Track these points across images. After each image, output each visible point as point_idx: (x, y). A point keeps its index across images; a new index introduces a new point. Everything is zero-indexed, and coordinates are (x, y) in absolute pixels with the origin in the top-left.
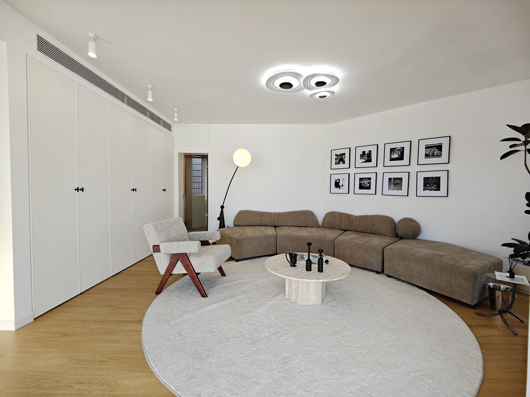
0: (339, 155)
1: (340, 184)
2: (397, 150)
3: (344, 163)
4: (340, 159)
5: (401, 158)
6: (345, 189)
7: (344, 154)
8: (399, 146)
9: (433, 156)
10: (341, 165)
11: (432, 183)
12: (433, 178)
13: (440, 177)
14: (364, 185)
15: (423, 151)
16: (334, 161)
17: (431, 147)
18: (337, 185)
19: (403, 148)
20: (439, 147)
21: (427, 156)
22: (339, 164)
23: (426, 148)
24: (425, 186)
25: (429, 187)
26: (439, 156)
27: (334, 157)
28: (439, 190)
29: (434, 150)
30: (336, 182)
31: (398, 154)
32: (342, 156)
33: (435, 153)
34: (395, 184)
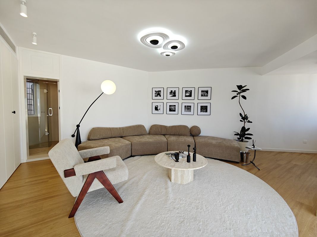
0: (157, 91)
1: (158, 108)
2: (189, 91)
3: (160, 96)
4: (158, 94)
5: (190, 96)
6: (160, 111)
7: (160, 91)
8: (189, 89)
9: (204, 96)
10: (158, 97)
11: (204, 109)
12: (204, 106)
13: (207, 106)
14: (172, 109)
15: (200, 93)
16: (154, 95)
17: (204, 92)
18: (156, 109)
19: (191, 91)
20: (207, 92)
21: (202, 95)
22: (157, 96)
23: (202, 92)
24: (201, 110)
25: (203, 110)
26: (207, 96)
27: (154, 92)
28: (207, 112)
29: (205, 93)
30: (156, 107)
31: (189, 94)
32: (159, 92)
33: (205, 94)
34: (188, 109)
